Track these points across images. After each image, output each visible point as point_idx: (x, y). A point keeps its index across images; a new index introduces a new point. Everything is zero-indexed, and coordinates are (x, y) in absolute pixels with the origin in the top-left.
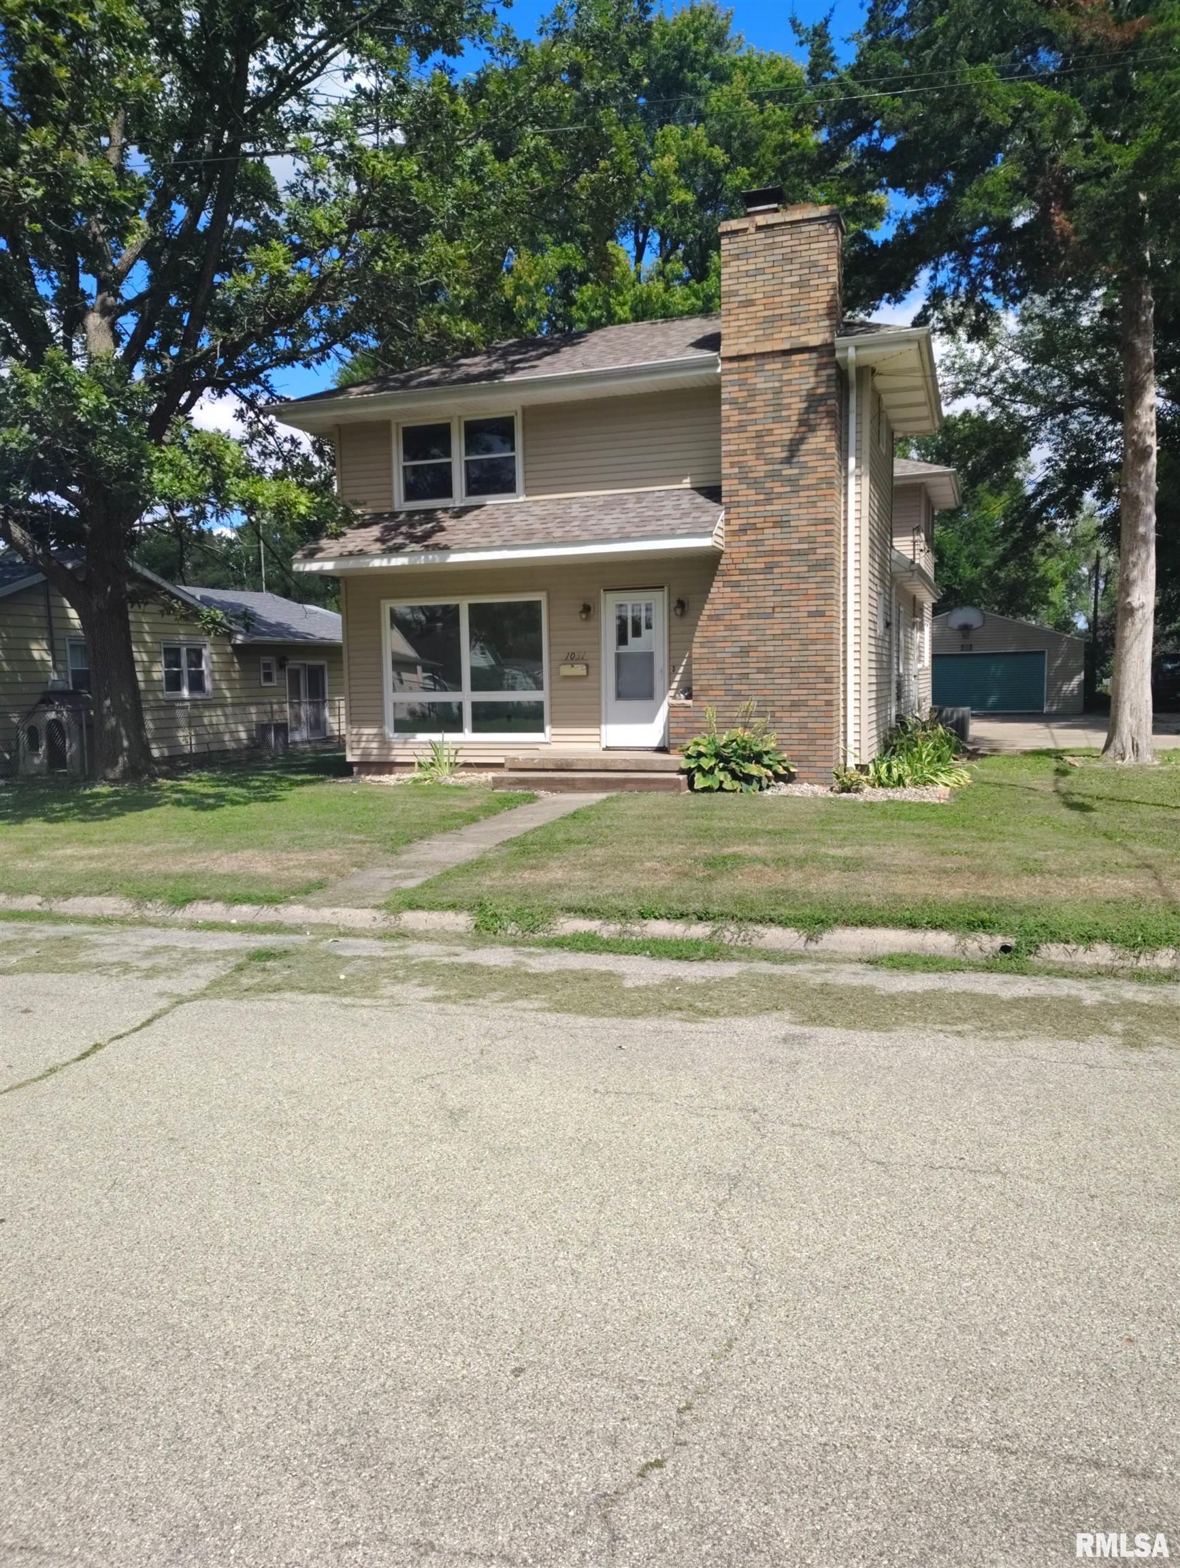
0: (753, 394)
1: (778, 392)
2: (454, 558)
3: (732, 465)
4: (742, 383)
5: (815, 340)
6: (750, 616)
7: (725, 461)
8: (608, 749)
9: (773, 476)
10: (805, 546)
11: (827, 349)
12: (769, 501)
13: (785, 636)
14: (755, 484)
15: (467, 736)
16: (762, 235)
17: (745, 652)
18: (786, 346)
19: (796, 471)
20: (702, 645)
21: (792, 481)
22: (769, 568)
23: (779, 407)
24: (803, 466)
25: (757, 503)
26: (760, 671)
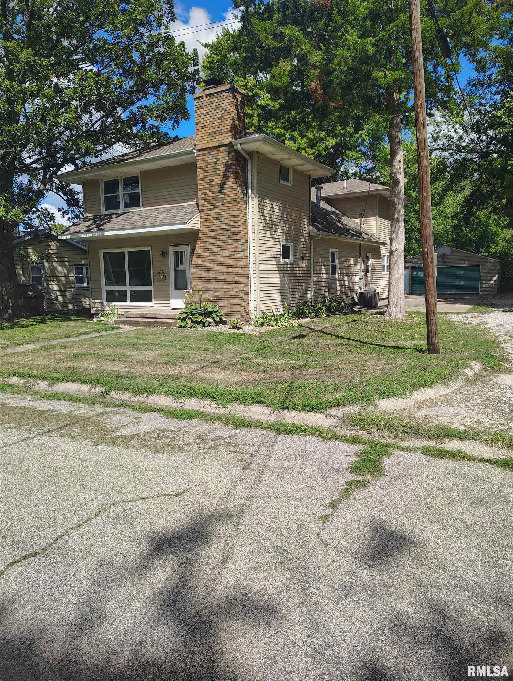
0: (207, 164)
1: (215, 163)
2: (106, 234)
3: (202, 194)
4: (203, 160)
5: (226, 142)
6: (209, 256)
7: (199, 192)
8: (172, 309)
9: (215, 198)
10: (227, 227)
11: (230, 145)
12: (214, 209)
13: (221, 264)
14: (209, 201)
15: (128, 303)
16: (208, 98)
17: (208, 270)
18: (217, 144)
19: (223, 196)
20: (194, 268)
21: (222, 200)
22: (215, 236)
23: (217, 170)
24: (225, 194)
25: (211, 210)
26: (214, 278)
